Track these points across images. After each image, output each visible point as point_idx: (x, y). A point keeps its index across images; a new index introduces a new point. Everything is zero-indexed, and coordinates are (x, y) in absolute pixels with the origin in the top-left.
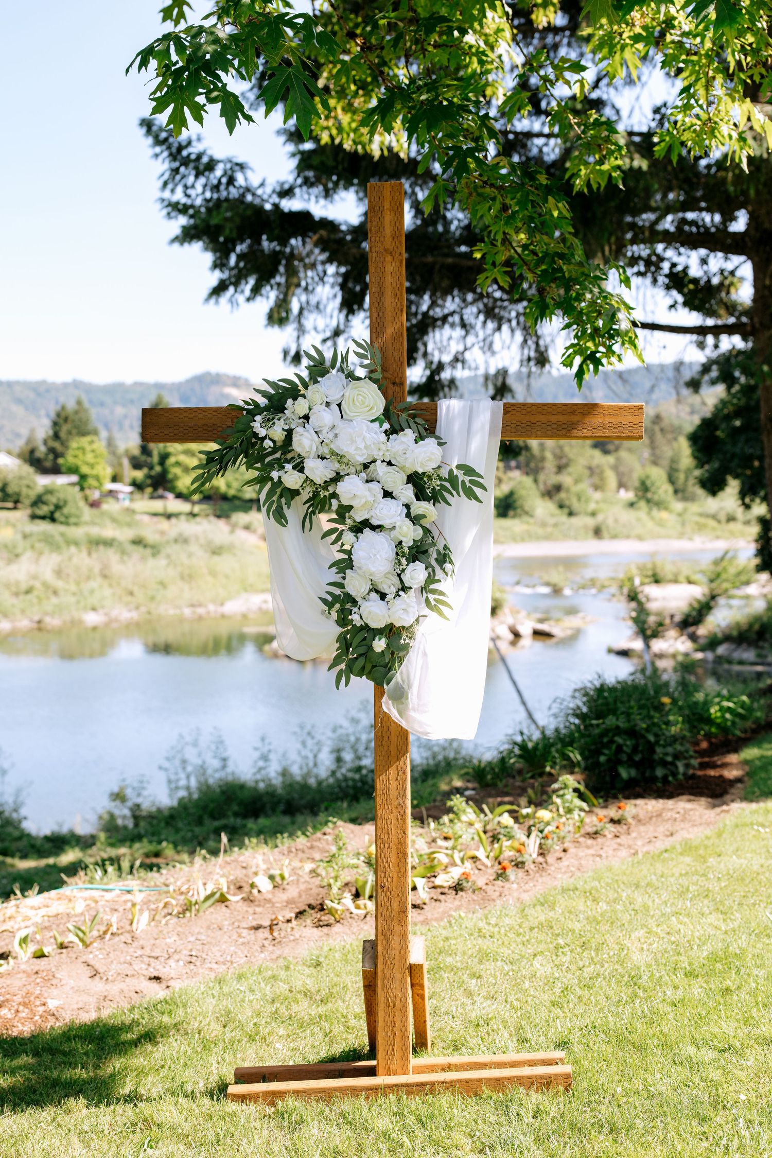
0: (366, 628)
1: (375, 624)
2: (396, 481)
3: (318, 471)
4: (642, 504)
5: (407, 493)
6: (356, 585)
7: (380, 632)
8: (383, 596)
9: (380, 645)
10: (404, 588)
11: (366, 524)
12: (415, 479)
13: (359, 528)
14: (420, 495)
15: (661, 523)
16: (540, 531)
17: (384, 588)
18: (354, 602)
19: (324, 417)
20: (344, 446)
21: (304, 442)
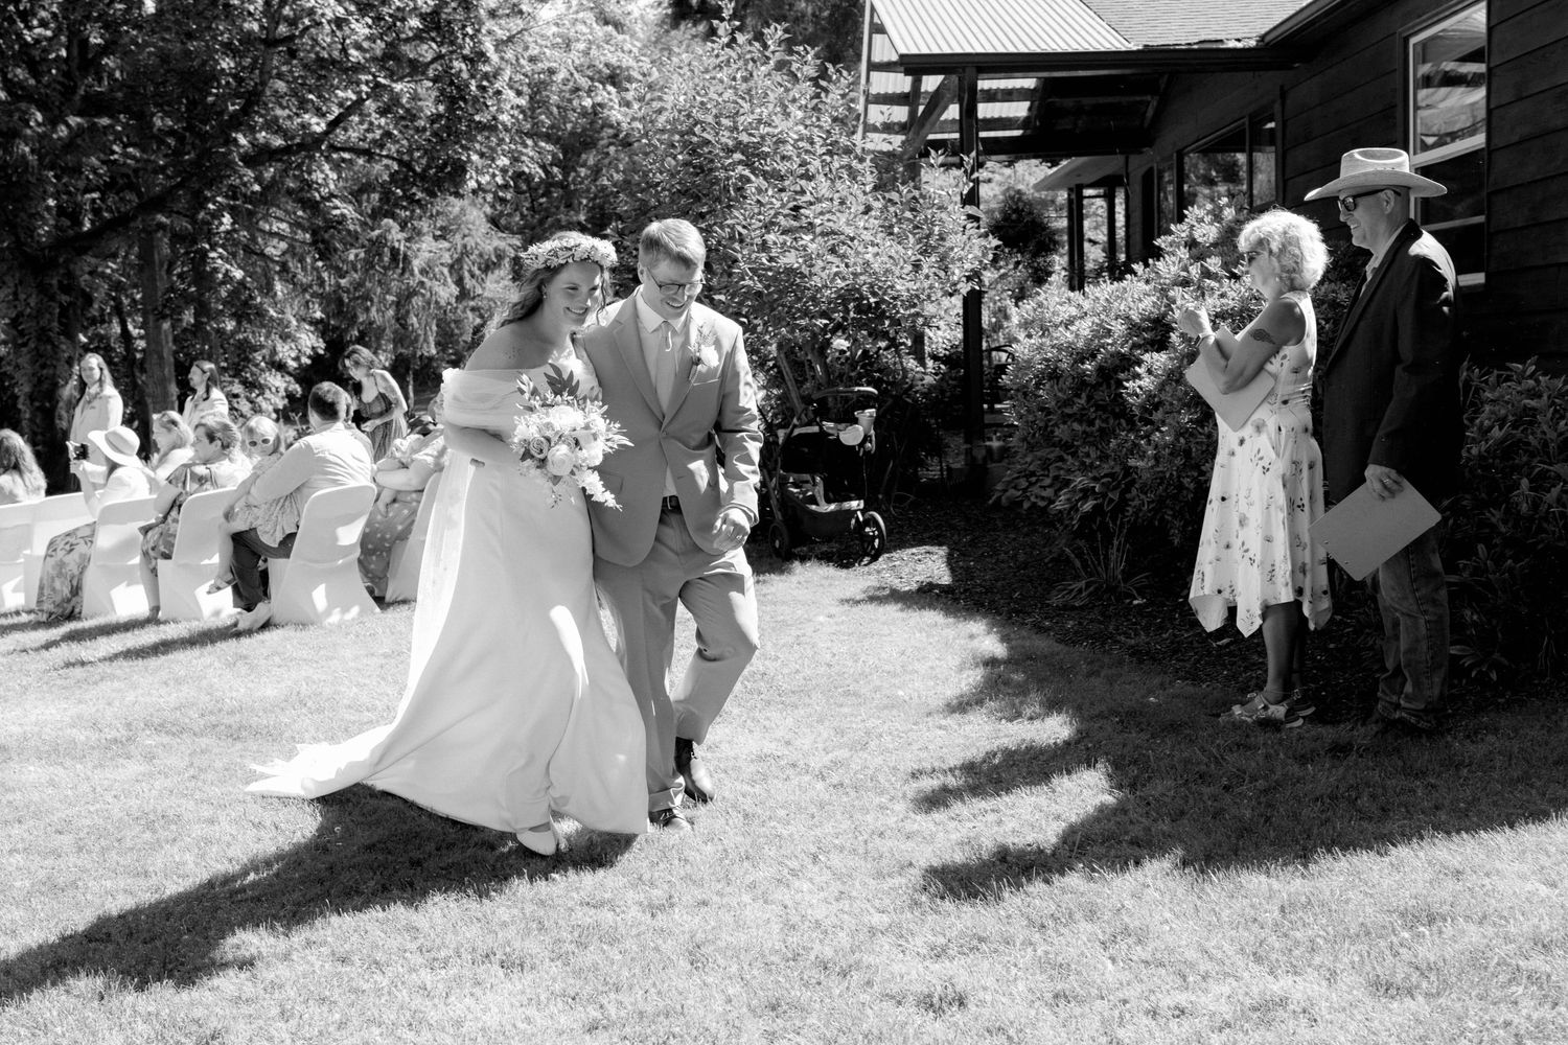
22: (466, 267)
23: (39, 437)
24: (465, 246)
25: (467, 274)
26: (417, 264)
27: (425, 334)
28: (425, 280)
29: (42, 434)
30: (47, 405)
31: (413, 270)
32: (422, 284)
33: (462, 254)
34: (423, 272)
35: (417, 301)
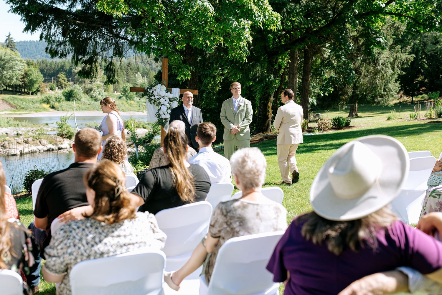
0: (162, 118)
1: (163, 118)
2: (167, 99)
3: (157, 97)
4: (124, 98)
5: (168, 100)
6: (161, 112)
7: (164, 119)
8: (165, 114)
9: (164, 121)
10: (167, 113)
11: (163, 104)
12: (169, 99)
13: (162, 105)
14: (170, 101)
15: (131, 105)
16: (84, 107)
17: (165, 113)
18: (160, 115)
19: (158, 90)
20: (161, 94)
21: (155, 93)
22: (396, 64)
23: (261, 113)
24: (396, 56)
25: (396, 66)
26: (381, 62)
27: (381, 86)
28: (384, 67)
29: (262, 112)
30: (266, 102)
31: (379, 63)
32: (382, 69)
33: (395, 59)
34: (383, 64)
35: (379, 75)
